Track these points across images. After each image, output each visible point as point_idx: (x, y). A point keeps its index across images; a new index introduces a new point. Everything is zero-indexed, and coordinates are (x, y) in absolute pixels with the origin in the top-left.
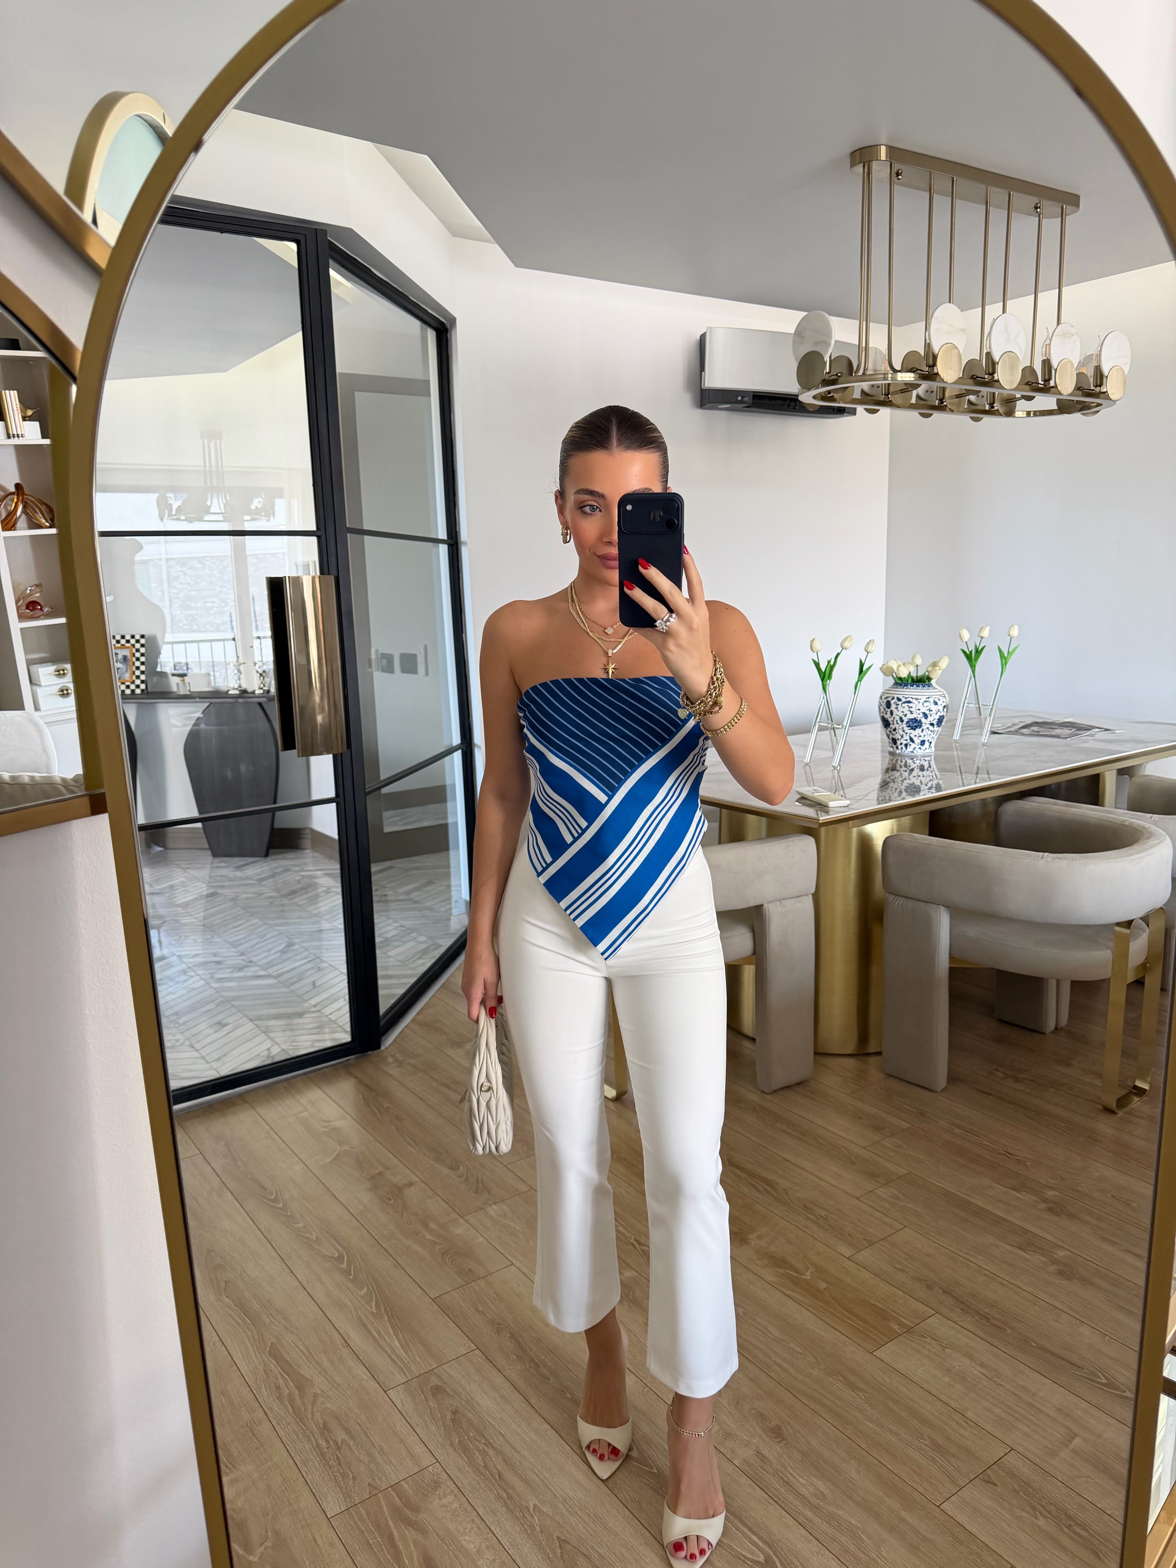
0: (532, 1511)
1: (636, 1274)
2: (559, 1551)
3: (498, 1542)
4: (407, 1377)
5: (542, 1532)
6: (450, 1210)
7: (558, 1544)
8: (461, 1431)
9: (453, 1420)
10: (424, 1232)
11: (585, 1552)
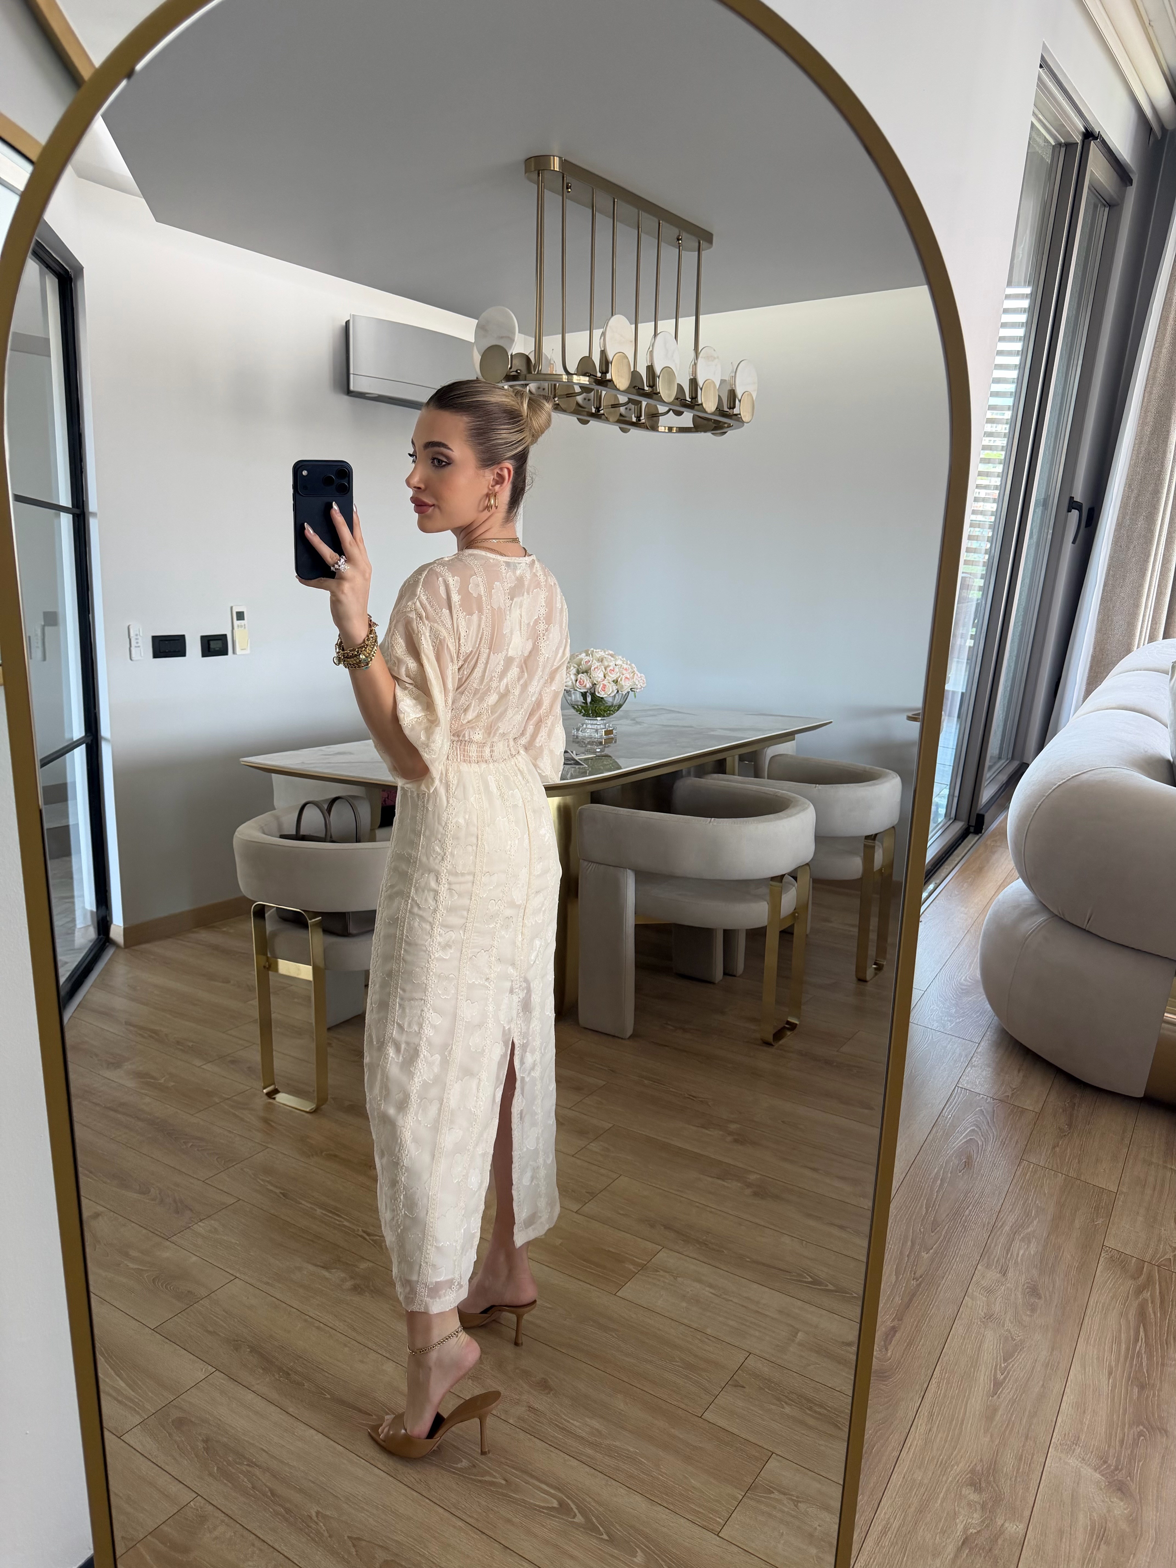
0: (315, 1519)
1: (371, 1264)
2: (353, 1550)
3: (285, 1558)
4: (141, 1416)
5: (330, 1536)
6: (151, 1234)
7: (350, 1544)
8: (218, 1458)
9: (207, 1449)
10: (125, 1262)
11: (381, 1544)
